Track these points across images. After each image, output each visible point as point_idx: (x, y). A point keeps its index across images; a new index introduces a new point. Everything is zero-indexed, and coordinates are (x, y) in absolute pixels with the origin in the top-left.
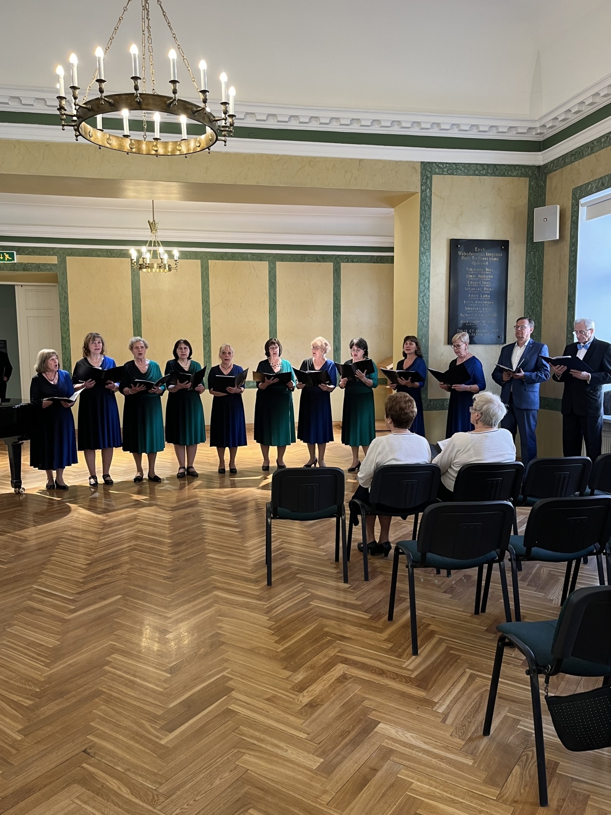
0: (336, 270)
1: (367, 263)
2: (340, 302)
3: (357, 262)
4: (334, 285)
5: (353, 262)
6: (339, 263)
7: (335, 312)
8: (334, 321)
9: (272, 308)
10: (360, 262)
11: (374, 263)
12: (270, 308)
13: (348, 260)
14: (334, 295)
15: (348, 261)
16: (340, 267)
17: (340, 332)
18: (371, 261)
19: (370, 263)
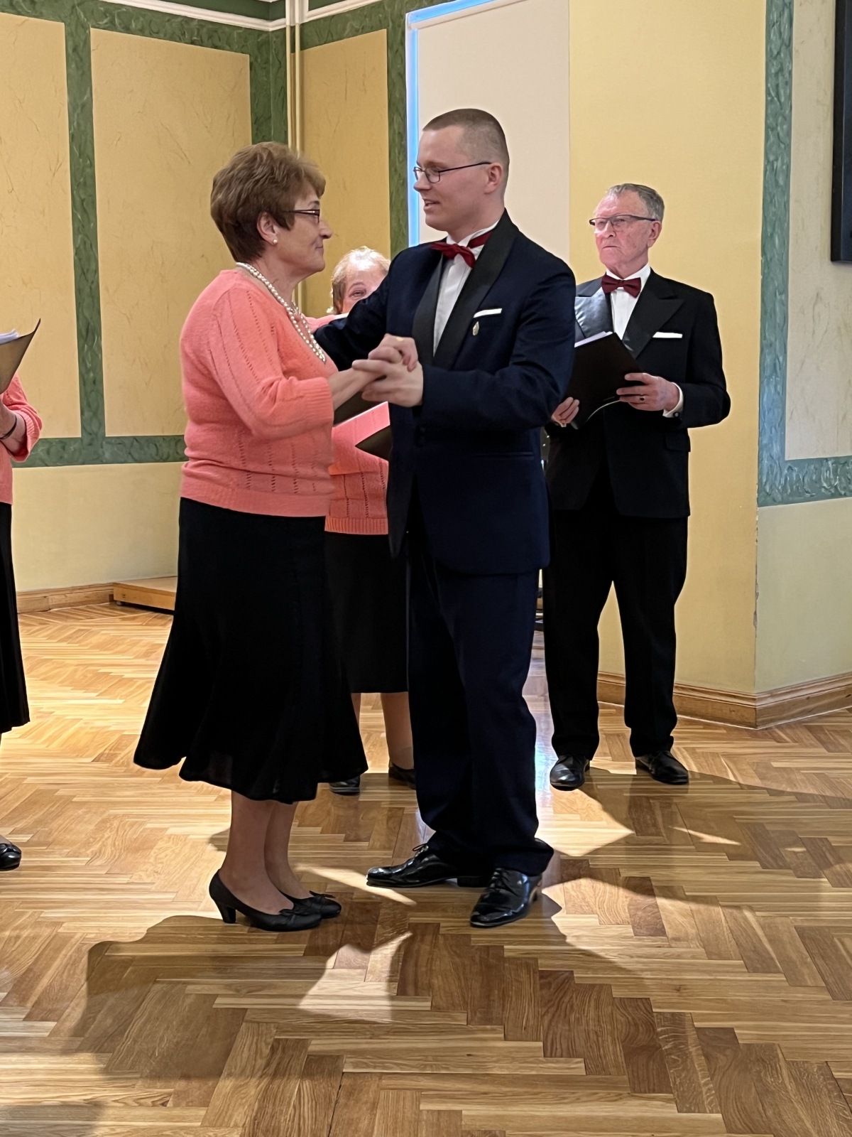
0: (75, 50)
1: (171, 39)
2: (92, 165)
3: (141, 32)
4: (70, 104)
5: (127, 30)
6: (86, 28)
7: (77, 199)
8: (76, 232)
10: (151, 36)
11: (193, 43)
13: (112, 22)
14: (72, 137)
15: (111, 26)
16: (87, 42)
17: (96, 271)
18: (184, 34)
19: (180, 41)
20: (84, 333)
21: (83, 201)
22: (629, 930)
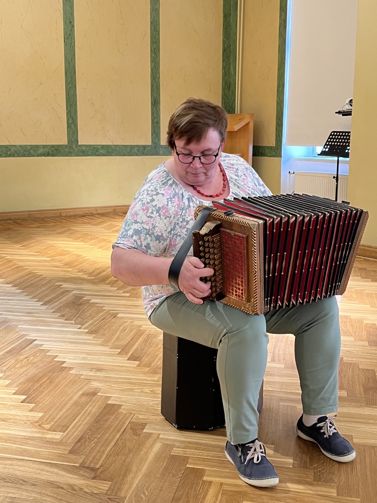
2: (159, 34)
7: (153, 48)
8: (152, 62)
9: (68, 34)
12: (65, 33)
14: (151, 23)
17: (159, 78)
20: (154, 103)
21: (155, 49)
22: (366, 343)
